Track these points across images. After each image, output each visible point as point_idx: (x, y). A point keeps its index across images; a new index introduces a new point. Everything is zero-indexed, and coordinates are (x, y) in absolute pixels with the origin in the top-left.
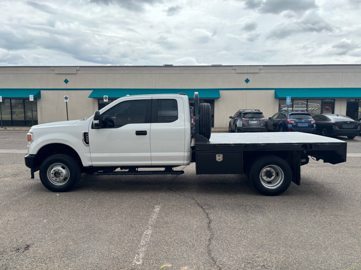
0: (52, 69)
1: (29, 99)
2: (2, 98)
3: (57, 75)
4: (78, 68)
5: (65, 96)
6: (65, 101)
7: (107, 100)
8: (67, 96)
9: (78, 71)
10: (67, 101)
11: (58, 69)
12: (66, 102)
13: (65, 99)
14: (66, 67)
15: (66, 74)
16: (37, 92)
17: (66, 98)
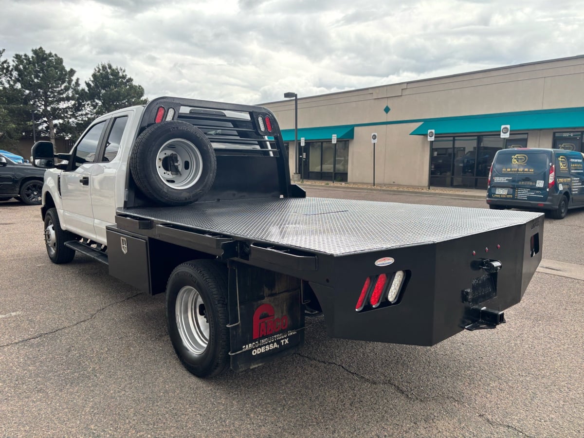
0: (370, 91)
1: (331, 141)
2: (305, 140)
3: (376, 101)
4: (405, 86)
5: (372, 134)
6: (373, 141)
7: (433, 137)
8: (376, 134)
9: (404, 91)
10: (376, 142)
11: (377, 91)
12: (374, 144)
13: (372, 140)
14: (388, 87)
15: (388, 97)
16: (349, 129)
17: (374, 137)
